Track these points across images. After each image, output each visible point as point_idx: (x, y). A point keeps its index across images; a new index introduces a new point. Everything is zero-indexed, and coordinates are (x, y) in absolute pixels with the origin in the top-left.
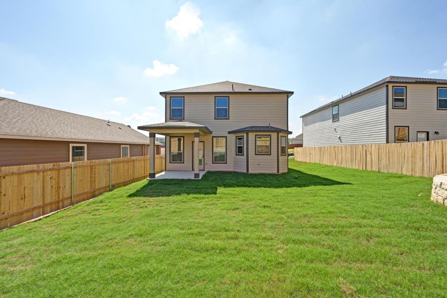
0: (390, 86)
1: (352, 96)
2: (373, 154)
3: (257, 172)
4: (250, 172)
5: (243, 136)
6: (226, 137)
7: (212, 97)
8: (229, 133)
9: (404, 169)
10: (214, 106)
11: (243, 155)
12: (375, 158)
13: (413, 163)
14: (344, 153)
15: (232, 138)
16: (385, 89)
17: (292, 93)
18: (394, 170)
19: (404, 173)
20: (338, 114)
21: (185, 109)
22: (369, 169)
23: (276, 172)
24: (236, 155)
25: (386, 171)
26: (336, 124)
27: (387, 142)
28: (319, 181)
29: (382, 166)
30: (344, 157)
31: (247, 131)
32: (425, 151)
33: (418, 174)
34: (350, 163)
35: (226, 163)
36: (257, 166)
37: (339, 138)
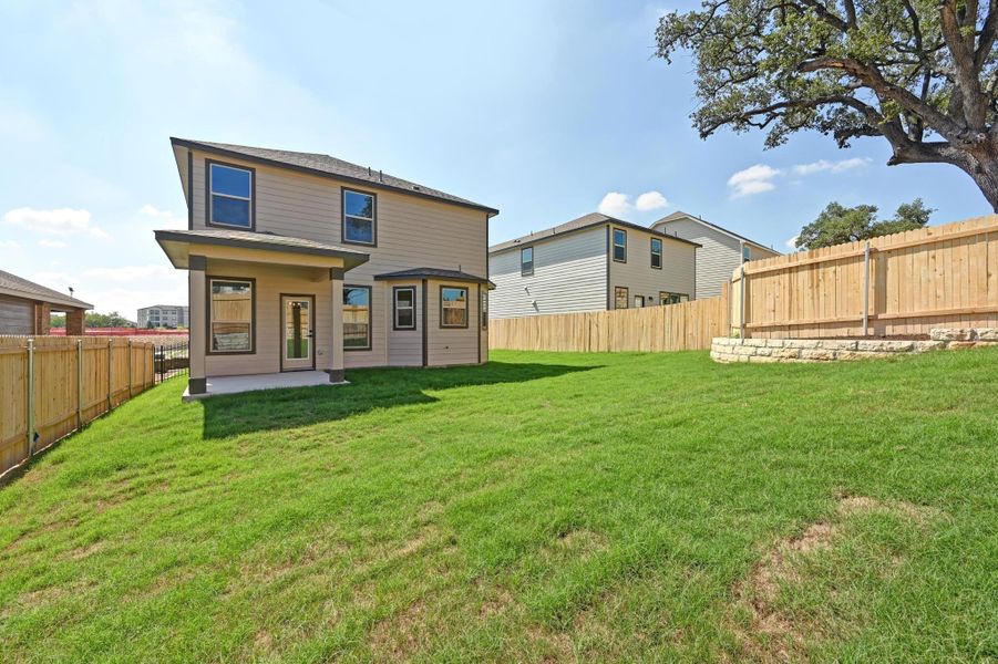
0: (612, 226)
1: (557, 236)
2: (600, 325)
3: (444, 363)
4: (430, 363)
5: (414, 288)
6: (370, 288)
7: (336, 187)
8: (377, 278)
9: (642, 344)
10: (340, 210)
11: (414, 329)
12: (603, 333)
13: (654, 336)
14: (553, 329)
15: (384, 292)
16: (605, 230)
17: (496, 212)
18: (628, 349)
19: (642, 350)
20: (532, 262)
21: (258, 203)
22: (594, 349)
23: (475, 362)
24: (395, 329)
25: (618, 350)
26: (529, 280)
27: (608, 308)
28: (541, 371)
29: (613, 343)
30: (553, 334)
31: (424, 276)
32: (667, 319)
33: (658, 350)
34: (564, 343)
35: (370, 349)
36: (445, 351)
37: (535, 304)
